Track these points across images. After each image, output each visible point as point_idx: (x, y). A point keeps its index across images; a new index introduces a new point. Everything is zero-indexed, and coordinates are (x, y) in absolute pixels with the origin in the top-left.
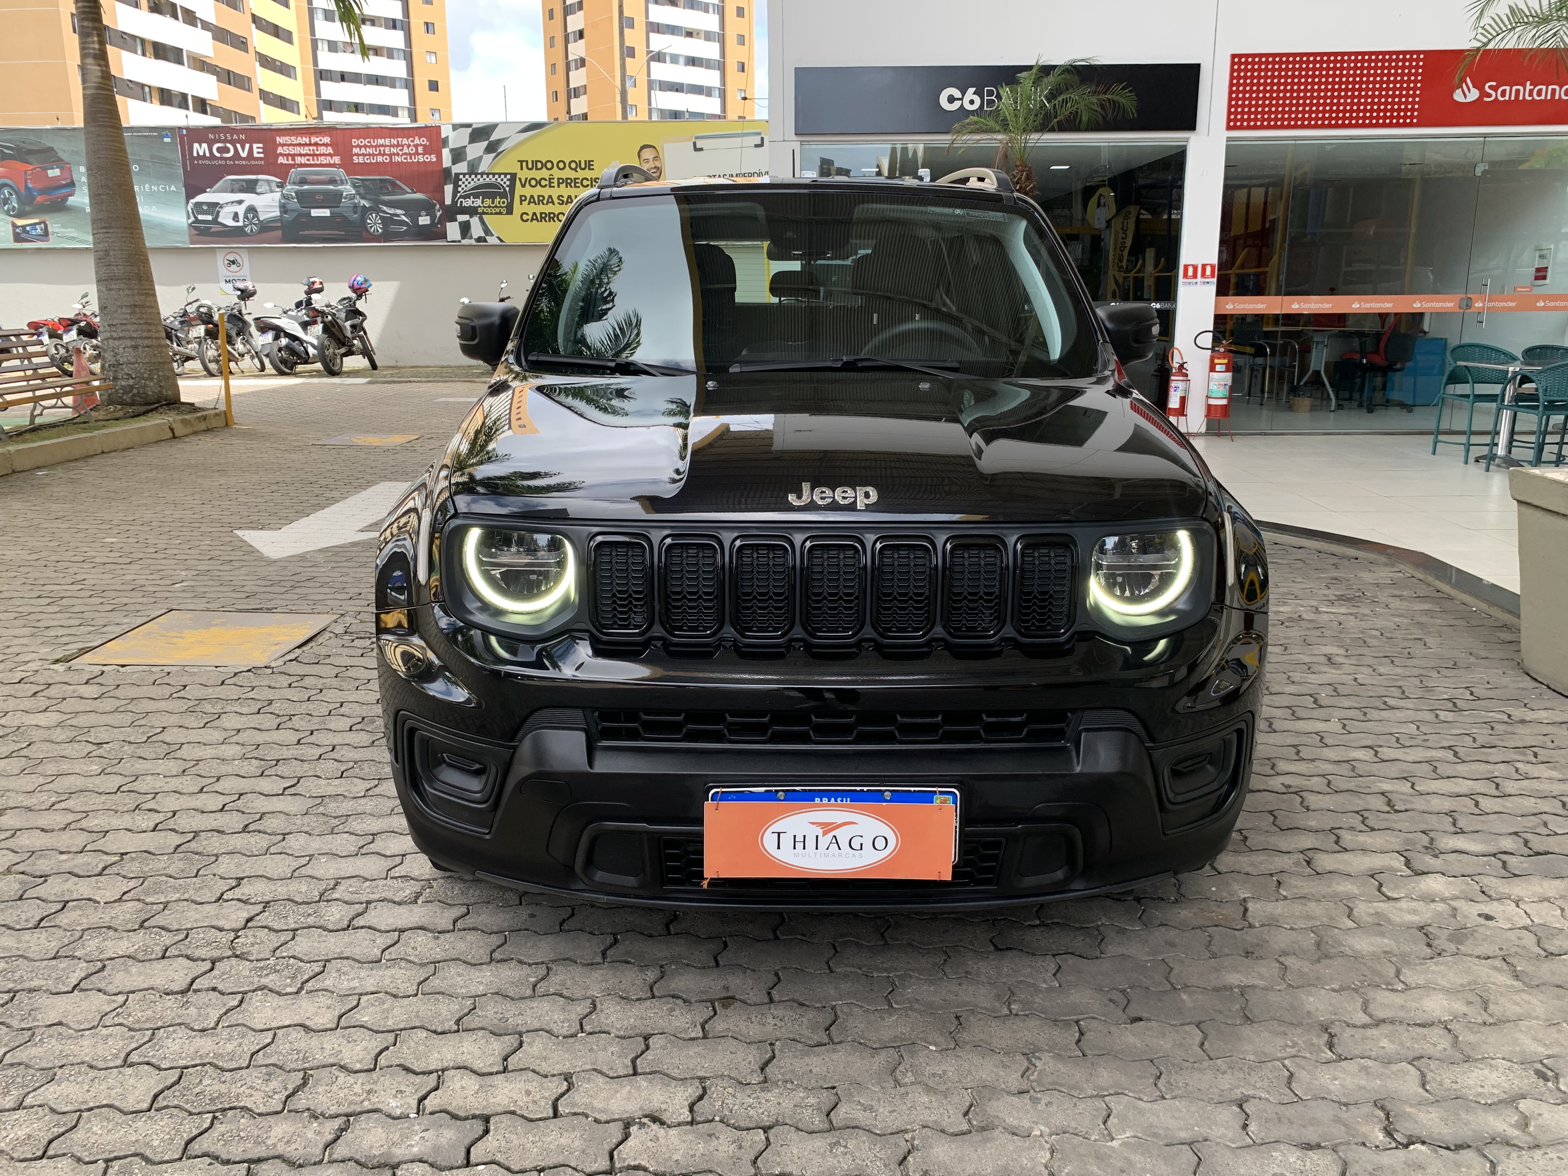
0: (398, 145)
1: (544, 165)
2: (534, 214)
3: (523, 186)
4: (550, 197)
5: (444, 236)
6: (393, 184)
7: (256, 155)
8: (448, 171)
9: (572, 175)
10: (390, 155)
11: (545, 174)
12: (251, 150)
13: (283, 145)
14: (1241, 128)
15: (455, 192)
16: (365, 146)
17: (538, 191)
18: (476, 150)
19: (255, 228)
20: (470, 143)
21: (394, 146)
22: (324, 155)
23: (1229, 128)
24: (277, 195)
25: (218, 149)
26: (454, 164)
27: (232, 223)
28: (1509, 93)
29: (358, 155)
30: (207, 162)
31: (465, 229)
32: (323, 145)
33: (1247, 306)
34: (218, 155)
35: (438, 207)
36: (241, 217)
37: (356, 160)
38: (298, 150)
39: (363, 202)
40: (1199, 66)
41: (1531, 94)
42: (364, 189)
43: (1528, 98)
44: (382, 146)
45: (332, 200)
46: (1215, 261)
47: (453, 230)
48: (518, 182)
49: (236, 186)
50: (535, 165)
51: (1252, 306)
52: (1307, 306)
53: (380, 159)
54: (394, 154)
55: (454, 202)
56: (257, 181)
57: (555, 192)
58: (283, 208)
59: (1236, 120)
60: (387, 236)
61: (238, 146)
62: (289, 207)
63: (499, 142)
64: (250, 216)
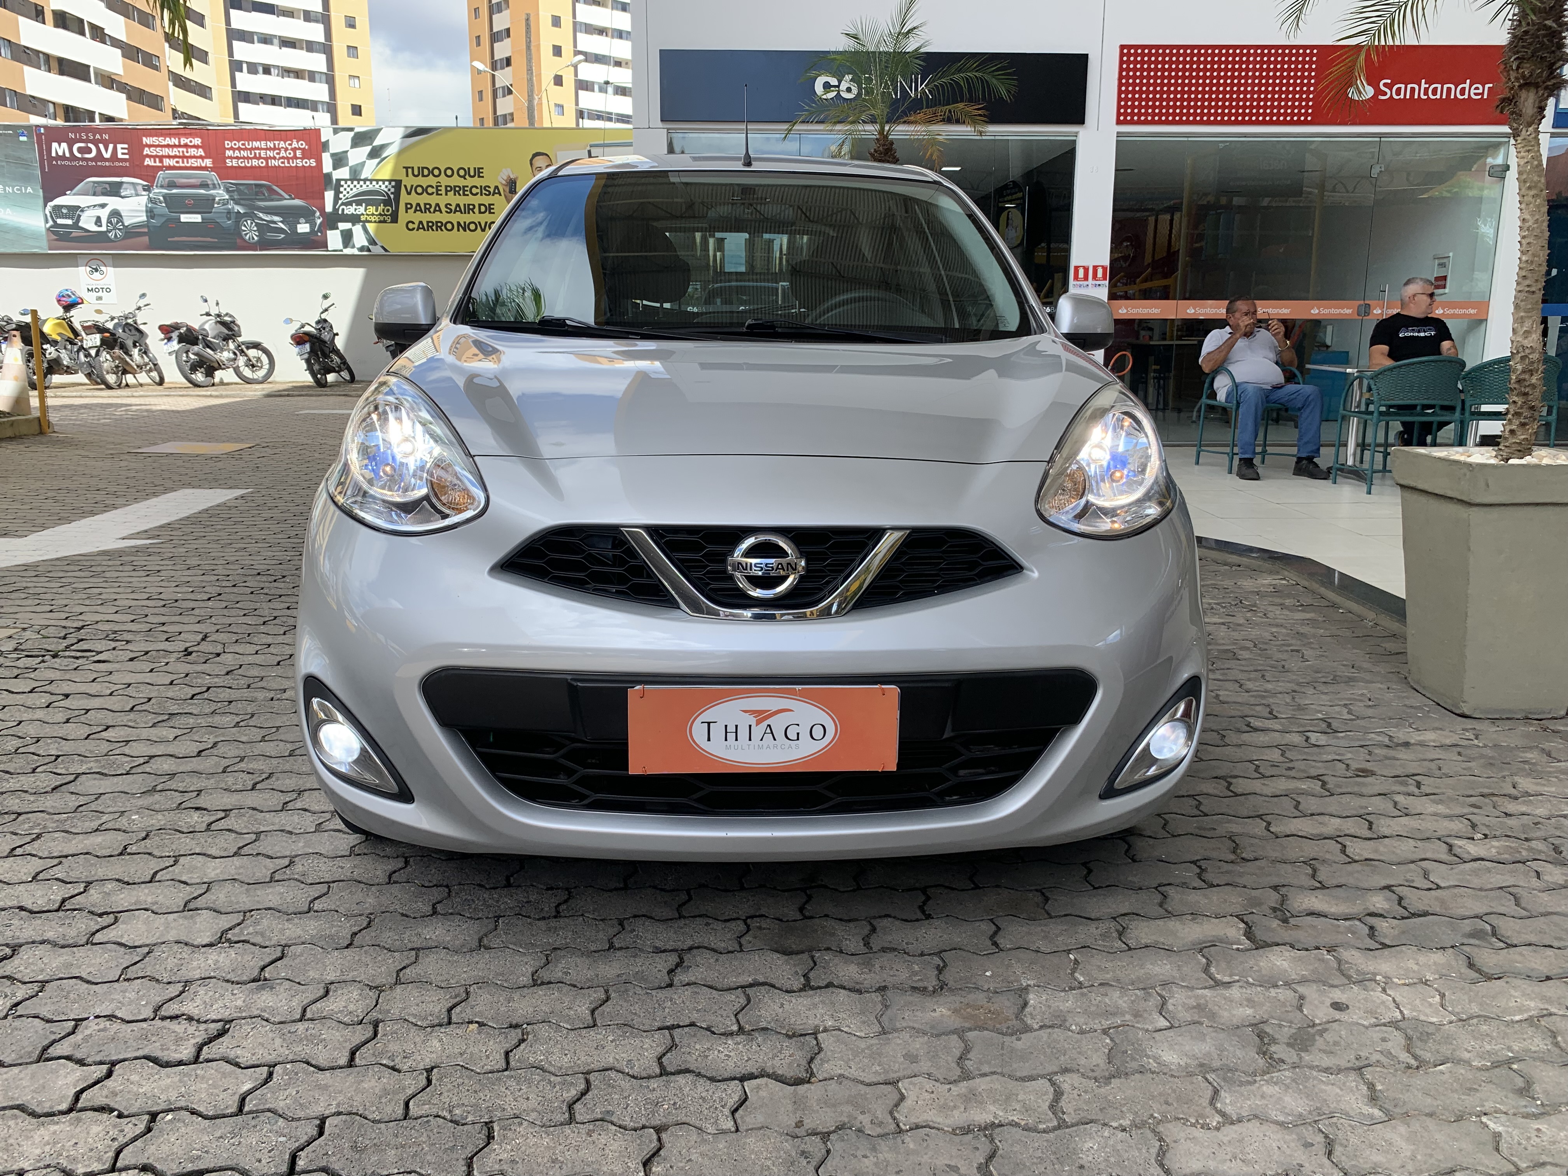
0: (274, 149)
1: (431, 172)
2: (421, 222)
3: (409, 193)
4: (437, 205)
5: (324, 245)
6: (269, 189)
7: (120, 156)
8: (329, 176)
9: (461, 182)
10: (266, 159)
11: (431, 180)
12: (115, 149)
13: (150, 146)
14: (1132, 122)
15: (336, 198)
16: (239, 149)
17: (424, 199)
18: (356, 156)
19: (119, 233)
20: (352, 147)
21: (270, 149)
22: (194, 157)
23: (1119, 122)
24: (143, 200)
25: (80, 150)
26: (335, 168)
27: (93, 228)
28: (1403, 91)
29: (231, 158)
30: (67, 163)
31: (347, 237)
32: (194, 146)
33: (1140, 311)
34: (79, 155)
35: (318, 214)
36: (104, 221)
37: (229, 163)
38: (166, 151)
39: (238, 208)
40: (1086, 56)
41: (1426, 93)
42: (238, 194)
43: (1423, 97)
44: (258, 149)
45: (204, 205)
46: (1107, 262)
47: (334, 239)
48: (403, 188)
49: (99, 189)
50: (422, 172)
51: (1146, 311)
52: (1203, 311)
53: (255, 163)
54: (271, 158)
55: (335, 210)
56: (122, 183)
57: (442, 200)
58: (150, 213)
59: (1126, 114)
60: (264, 244)
61: (101, 146)
62: (156, 211)
63: (383, 147)
64: (114, 220)
